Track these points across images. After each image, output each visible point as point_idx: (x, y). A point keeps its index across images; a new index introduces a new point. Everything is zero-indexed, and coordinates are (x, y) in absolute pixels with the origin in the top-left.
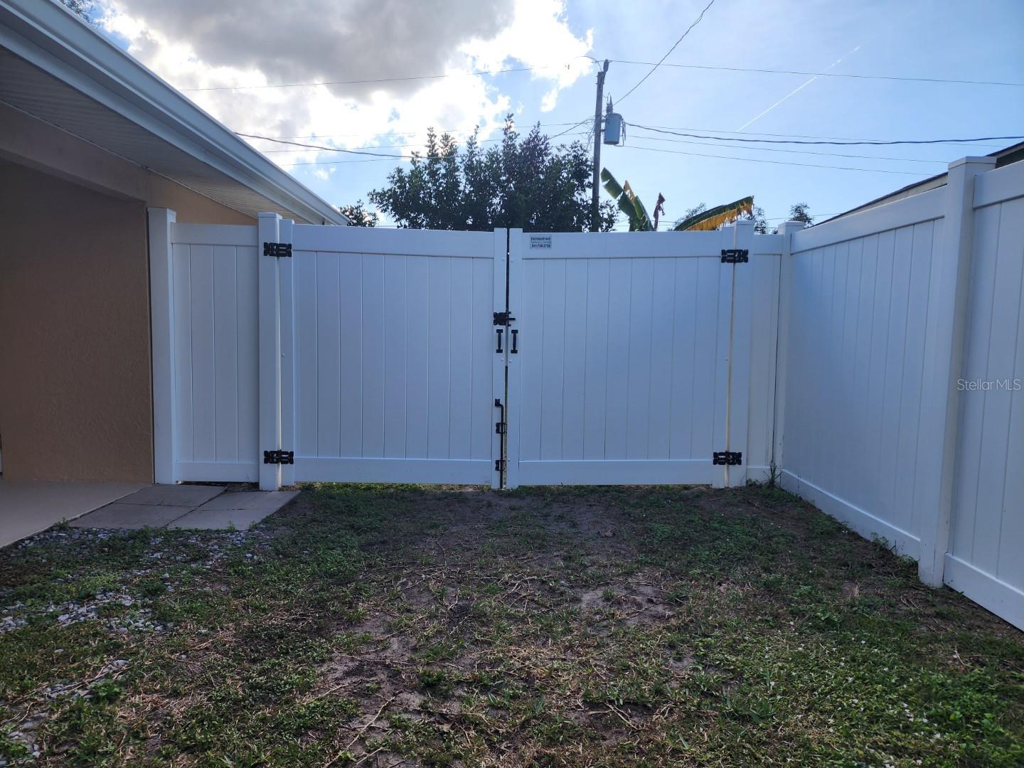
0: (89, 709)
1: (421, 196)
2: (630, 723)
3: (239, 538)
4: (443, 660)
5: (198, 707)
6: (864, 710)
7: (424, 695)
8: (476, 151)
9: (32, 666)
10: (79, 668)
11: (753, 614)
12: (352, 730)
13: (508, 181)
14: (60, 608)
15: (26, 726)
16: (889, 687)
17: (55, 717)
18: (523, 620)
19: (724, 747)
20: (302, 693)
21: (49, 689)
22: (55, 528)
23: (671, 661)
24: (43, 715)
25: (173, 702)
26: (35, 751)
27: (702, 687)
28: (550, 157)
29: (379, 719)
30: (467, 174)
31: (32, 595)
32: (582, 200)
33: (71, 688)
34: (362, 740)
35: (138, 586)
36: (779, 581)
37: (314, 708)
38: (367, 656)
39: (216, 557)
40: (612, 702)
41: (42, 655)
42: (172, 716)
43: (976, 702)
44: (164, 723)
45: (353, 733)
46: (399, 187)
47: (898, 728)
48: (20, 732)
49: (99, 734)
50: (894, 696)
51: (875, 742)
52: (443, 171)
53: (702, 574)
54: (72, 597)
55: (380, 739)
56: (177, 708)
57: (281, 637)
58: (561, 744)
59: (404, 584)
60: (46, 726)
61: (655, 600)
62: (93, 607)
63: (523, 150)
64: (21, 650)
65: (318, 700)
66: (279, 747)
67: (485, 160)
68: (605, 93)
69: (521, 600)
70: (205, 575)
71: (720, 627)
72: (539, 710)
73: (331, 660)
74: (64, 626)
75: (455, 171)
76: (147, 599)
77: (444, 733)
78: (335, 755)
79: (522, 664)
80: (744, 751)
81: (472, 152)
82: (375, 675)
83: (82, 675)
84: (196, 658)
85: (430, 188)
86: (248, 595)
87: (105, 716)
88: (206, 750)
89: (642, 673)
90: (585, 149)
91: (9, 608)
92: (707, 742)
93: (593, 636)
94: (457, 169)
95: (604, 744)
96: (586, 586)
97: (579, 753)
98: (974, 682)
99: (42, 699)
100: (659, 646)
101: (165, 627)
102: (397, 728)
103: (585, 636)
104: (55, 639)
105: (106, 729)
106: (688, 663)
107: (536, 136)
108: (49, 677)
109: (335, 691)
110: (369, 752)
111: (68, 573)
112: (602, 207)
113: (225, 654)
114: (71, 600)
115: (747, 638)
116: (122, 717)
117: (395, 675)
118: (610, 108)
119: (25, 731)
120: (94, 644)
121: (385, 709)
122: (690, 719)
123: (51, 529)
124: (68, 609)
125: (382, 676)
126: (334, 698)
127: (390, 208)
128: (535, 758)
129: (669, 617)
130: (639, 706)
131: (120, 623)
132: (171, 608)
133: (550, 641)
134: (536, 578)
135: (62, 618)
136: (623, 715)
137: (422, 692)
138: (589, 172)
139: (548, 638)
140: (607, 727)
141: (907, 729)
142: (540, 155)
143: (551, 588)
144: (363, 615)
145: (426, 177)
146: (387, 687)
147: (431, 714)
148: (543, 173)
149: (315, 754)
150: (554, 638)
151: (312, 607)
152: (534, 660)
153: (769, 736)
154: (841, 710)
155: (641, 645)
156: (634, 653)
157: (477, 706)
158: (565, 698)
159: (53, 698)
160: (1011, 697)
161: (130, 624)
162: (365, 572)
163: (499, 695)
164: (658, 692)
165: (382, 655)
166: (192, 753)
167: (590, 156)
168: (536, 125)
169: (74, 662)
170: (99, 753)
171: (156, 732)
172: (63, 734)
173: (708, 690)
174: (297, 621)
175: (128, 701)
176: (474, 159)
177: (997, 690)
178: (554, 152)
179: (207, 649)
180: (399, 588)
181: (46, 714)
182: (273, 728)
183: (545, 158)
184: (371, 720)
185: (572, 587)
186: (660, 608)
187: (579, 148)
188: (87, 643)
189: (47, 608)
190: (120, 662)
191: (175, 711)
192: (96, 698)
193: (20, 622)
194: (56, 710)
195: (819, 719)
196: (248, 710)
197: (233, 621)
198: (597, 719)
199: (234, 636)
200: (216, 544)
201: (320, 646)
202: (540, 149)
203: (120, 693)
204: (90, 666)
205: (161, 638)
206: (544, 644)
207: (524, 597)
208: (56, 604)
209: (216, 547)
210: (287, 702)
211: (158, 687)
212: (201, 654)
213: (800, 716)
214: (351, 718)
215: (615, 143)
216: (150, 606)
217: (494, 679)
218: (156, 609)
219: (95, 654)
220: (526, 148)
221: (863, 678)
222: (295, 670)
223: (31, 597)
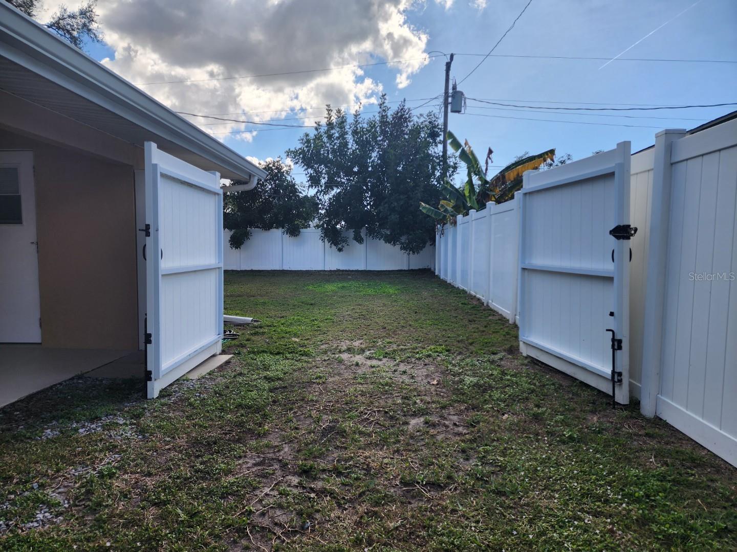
0: (98, 481)
1: (322, 152)
2: (428, 495)
3: (192, 384)
4: (315, 457)
5: (163, 482)
6: (580, 490)
7: (301, 477)
8: (360, 120)
9: (63, 457)
10: (91, 458)
11: (522, 433)
12: (255, 496)
13: (383, 140)
14: (79, 425)
15: (60, 490)
16: (600, 477)
17: (77, 485)
18: (370, 435)
19: (484, 509)
20: (226, 475)
21: (73, 471)
22: (75, 378)
23: (462, 460)
24: (70, 484)
25: (148, 479)
26: (65, 504)
27: (478, 475)
28: (412, 123)
29: (272, 490)
30: (354, 136)
31: (62, 417)
32: (435, 152)
33: (87, 470)
34: (260, 501)
35: (128, 412)
36: (543, 413)
37: (232, 483)
38: (268, 455)
39: (177, 395)
40: (418, 483)
41: (69, 452)
42: (147, 487)
43: (655, 487)
44: (142, 490)
45: (256, 497)
46: (307, 147)
47: (601, 501)
48: (56, 493)
49: (103, 495)
50: (602, 482)
51: (583, 508)
52: (337, 135)
53: (492, 408)
54: (87, 419)
55: (271, 501)
56: (150, 482)
57: (215, 443)
58: (383, 505)
59: (295, 413)
60: (72, 490)
61: (457, 423)
62: (100, 424)
63: (393, 118)
64: (56, 448)
65: (236, 478)
66: (210, 504)
67: (366, 126)
68: (451, 77)
69: (371, 423)
70: (169, 406)
71: (498, 440)
72: (372, 486)
73: (245, 457)
74: (82, 435)
75: (345, 135)
76: (133, 420)
77: (311, 498)
78: (243, 509)
79: (365, 460)
80: (497, 511)
81: (357, 121)
82: (272, 465)
83: (93, 463)
84: (163, 454)
85: (328, 147)
86: (196, 418)
87: (107, 485)
88: (166, 505)
89: (441, 467)
90: (437, 116)
91: (48, 424)
92: (475, 506)
93: (413, 444)
94: (347, 133)
95: (409, 506)
96: (414, 415)
97: (393, 510)
98: (658, 475)
99: (69, 476)
100: (455, 451)
101: (144, 436)
102: (283, 495)
103: (408, 444)
104: (77, 442)
105: (108, 493)
106: (473, 462)
107: (402, 109)
108: (73, 464)
109: (246, 474)
110: (265, 507)
111: (85, 404)
112: (449, 157)
113: (181, 452)
114: (86, 420)
115: (514, 447)
116: (117, 486)
117: (284, 466)
118: (454, 88)
119: (59, 493)
120: (100, 446)
121: (276, 484)
122: (466, 493)
123: (72, 379)
124: (84, 425)
125: (276, 466)
126: (245, 478)
127: (300, 161)
128: (365, 513)
129: (465, 434)
130: (435, 485)
131: (117, 434)
132: (148, 426)
133: (385, 447)
134: (381, 409)
135: (81, 431)
136: (425, 490)
137: (300, 475)
138: (440, 133)
139: (384, 446)
140: (413, 497)
141: (607, 502)
142: (405, 121)
143: (391, 416)
144: (267, 430)
145: (325, 140)
146: (279, 473)
147: (304, 488)
148: (407, 134)
149: (232, 508)
150: (388, 446)
151: (236, 426)
152: (373, 458)
153: (515, 503)
154: (566, 490)
155: (443, 450)
156: (438, 455)
157: (334, 484)
158: (389, 480)
159: (76, 475)
160: (682, 484)
161: (122, 434)
162: (271, 405)
163: (348, 478)
164: (449, 477)
165: (278, 454)
166: (158, 507)
167: (441, 121)
168: (403, 100)
169: (88, 455)
170: (103, 506)
171: (137, 495)
172: (82, 494)
173: (482, 477)
174: (226, 434)
175: (121, 477)
176: (358, 126)
177: (673, 480)
178: (415, 119)
179: (169, 449)
180: (292, 415)
181: (72, 484)
182: (207, 494)
183: (409, 124)
184: (267, 490)
185: (405, 416)
186: (460, 429)
187: (433, 116)
188: (97, 445)
189: (71, 425)
190: (116, 456)
191: (149, 483)
192: (101, 475)
193: (55, 433)
194: (78, 482)
195: (550, 494)
196: (193, 483)
197: (186, 434)
198: (408, 492)
199: (186, 442)
200: (177, 387)
201: (239, 447)
202: (406, 118)
203: (116, 473)
204: (98, 458)
205: (141, 443)
206: (381, 449)
207: (373, 421)
208: (77, 422)
209: (177, 389)
210: (216, 479)
211: (139, 470)
212: (166, 453)
213: (537, 493)
214: (255, 489)
215: (459, 112)
216: (134, 424)
217: (346, 469)
218: (139, 426)
219: (101, 451)
220: (396, 117)
221: (585, 472)
222: (223, 462)
223: (61, 418)
